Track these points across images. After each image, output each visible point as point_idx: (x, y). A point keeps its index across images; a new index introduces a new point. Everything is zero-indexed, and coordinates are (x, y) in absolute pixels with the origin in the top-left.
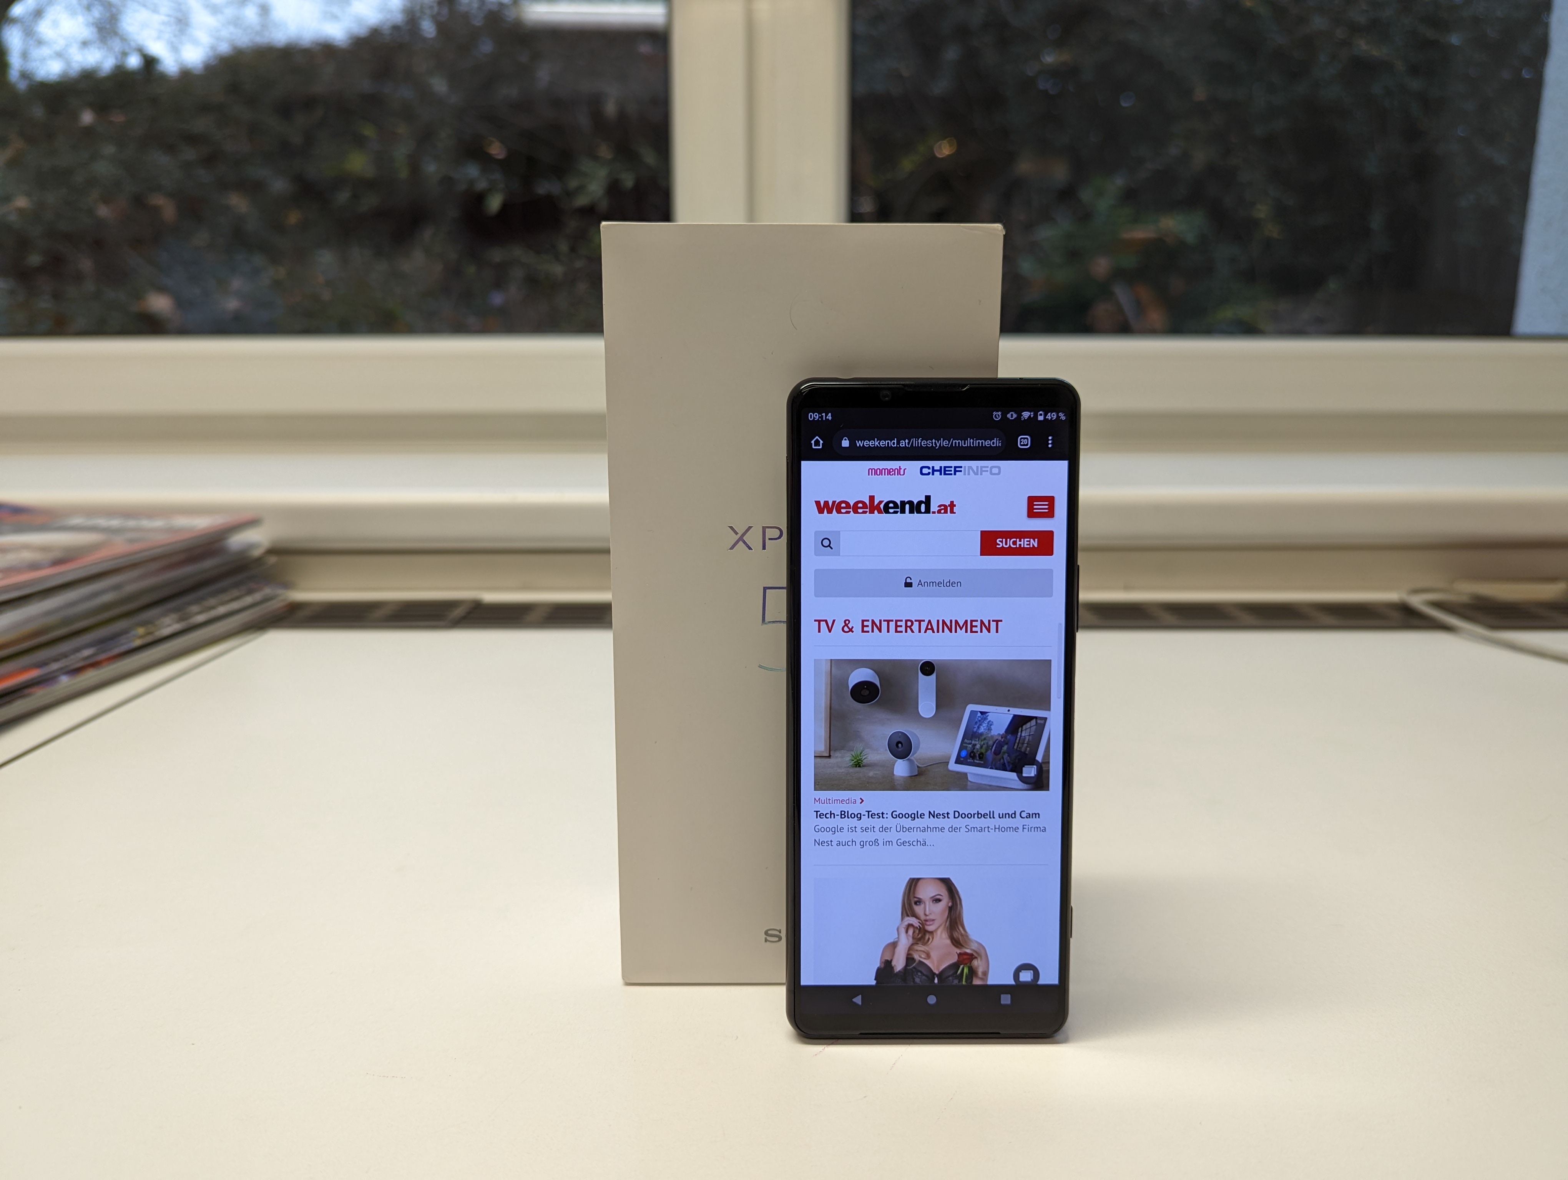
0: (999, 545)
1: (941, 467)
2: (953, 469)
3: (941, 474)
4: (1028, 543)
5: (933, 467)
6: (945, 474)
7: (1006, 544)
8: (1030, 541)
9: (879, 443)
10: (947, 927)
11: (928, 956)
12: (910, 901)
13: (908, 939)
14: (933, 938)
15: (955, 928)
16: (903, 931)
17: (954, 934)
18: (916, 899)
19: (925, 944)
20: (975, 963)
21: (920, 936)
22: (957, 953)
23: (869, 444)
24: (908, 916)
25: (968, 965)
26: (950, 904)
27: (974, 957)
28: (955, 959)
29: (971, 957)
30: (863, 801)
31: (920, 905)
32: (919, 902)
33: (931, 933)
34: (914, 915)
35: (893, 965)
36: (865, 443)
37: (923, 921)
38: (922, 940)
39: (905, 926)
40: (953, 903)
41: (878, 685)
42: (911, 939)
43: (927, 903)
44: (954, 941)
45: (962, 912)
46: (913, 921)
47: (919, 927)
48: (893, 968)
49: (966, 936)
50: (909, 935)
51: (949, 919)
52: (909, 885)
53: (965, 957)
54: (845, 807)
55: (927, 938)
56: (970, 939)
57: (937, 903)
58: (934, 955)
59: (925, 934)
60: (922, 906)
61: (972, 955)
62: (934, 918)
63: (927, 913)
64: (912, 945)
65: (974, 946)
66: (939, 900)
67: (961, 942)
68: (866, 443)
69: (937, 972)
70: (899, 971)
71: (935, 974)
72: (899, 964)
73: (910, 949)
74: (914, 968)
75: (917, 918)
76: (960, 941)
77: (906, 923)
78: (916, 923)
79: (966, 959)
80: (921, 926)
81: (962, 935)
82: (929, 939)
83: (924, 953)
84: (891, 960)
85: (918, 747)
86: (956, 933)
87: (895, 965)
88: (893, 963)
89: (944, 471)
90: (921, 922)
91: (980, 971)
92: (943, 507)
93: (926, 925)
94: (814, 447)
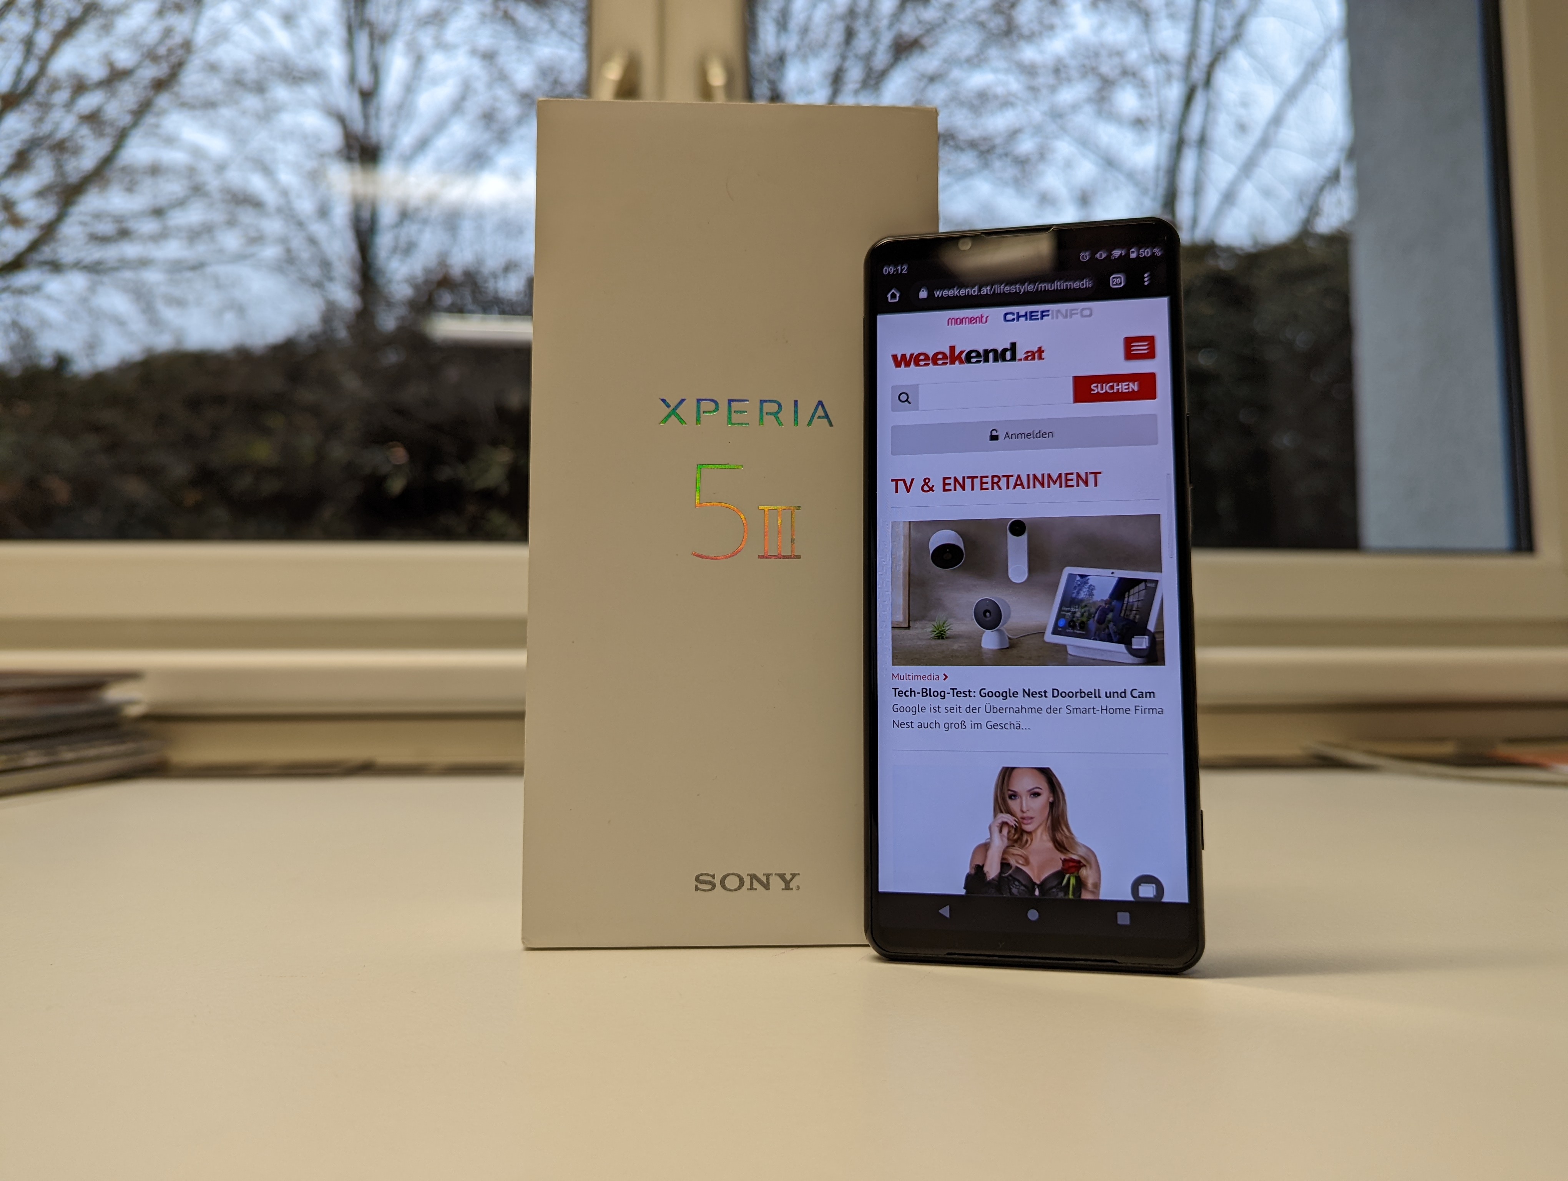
0: (1094, 390)
1: (1026, 313)
2: (1039, 313)
3: (1026, 319)
4: (1127, 387)
5: (1018, 313)
6: (1031, 319)
7: (1102, 389)
8: (1128, 385)
9: (959, 292)
10: (1048, 827)
11: (1027, 862)
12: (1004, 794)
13: (1002, 840)
14: (1032, 840)
15: (1058, 829)
16: (996, 830)
17: (1056, 835)
18: (1010, 793)
19: (1022, 847)
20: (1084, 872)
21: (1016, 837)
22: (1061, 859)
23: (948, 294)
24: (1002, 812)
25: (1075, 874)
26: (1051, 799)
27: (1081, 864)
28: (1058, 866)
29: (1078, 865)
30: (947, 677)
31: (1015, 799)
32: (1014, 796)
33: (1030, 833)
34: (1009, 811)
35: (985, 872)
36: (944, 294)
37: (1020, 819)
38: (1019, 842)
39: (998, 825)
40: (1054, 797)
41: (962, 547)
42: (1005, 840)
43: (1024, 798)
44: (1057, 845)
45: (1066, 810)
46: (1008, 819)
47: (1014, 826)
48: (985, 874)
49: (1071, 838)
50: (1004, 836)
51: (1050, 818)
52: (1001, 775)
53: (1071, 864)
54: (927, 684)
55: (1025, 839)
56: (1076, 843)
57: (1036, 797)
58: (1033, 860)
59: (1022, 835)
60: (1018, 800)
61: (1079, 862)
62: (1033, 816)
63: (1024, 809)
64: (1008, 847)
65: (1082, 852)
66: (1038, 794)
67: (1066, 845)
68: (946, 293)
69: (1038, 882)
70: (993, 879)
71: (1035, 884)
72: (992, 870)
73: (1005, 852)
74: (1010, 875)
75: (1012, 814)
76: (1064, 844)
77: (1000, 821)
78: (1011, 822)
79: (1072, 867)
80: (1017, 824)
81: (1067, 838)
82: (1027, 841)
83: (1022, 858)
84: (983, 866)
85: (1008, 617)
86: (1060, 835)
87: (987, 872)
88: (986, 869)
89: (1030, 316)
90: (1017, 820)
91: (1090, 882)
92: (1029, 354)
93: (1024, 824)
94: (890, 301)
